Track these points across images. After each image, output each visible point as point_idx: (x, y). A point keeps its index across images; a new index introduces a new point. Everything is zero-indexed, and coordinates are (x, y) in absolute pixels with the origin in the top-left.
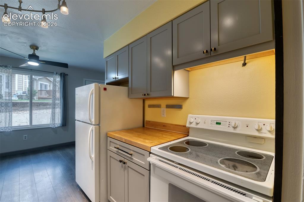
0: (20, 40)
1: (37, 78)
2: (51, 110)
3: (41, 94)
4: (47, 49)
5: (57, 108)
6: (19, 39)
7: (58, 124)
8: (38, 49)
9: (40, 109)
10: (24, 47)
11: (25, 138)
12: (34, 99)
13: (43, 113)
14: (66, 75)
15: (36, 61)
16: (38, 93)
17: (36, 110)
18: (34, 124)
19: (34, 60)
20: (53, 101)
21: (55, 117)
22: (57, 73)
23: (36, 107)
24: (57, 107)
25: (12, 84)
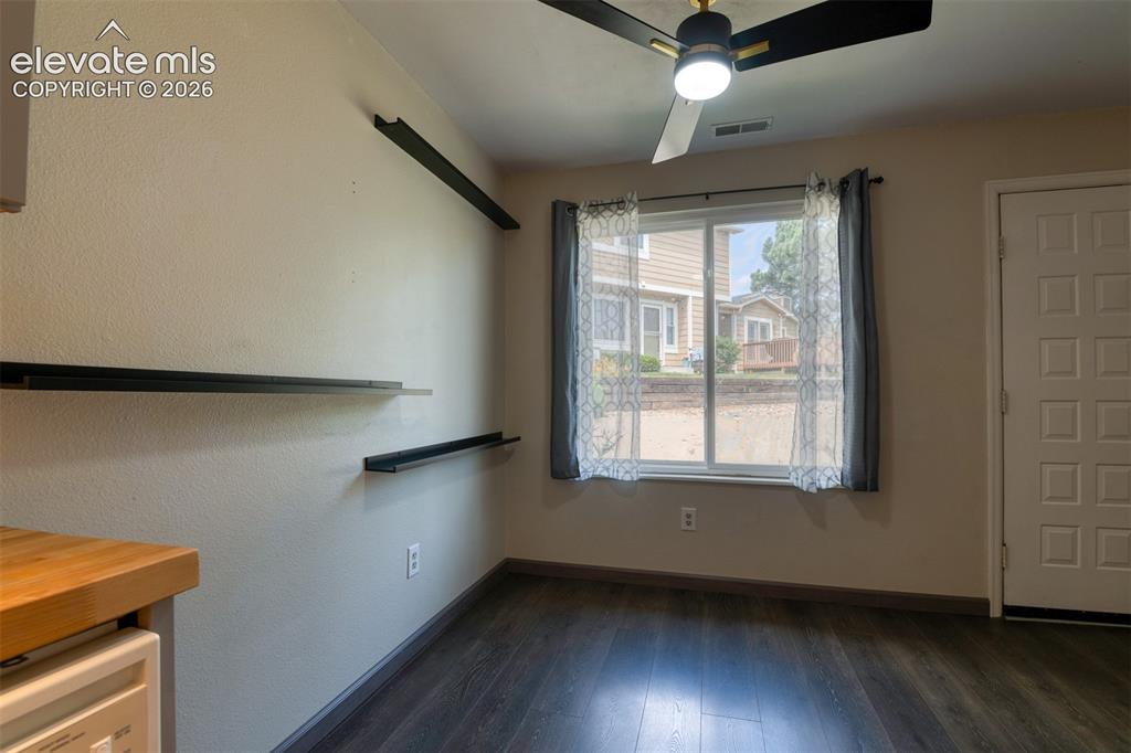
2: (794, 408)
3: (751, 356)
7: (829, 473)
9: (750, 404)
11: (689, 524)
12: (733, 369)
13: (758, 414)
14: (870, 182)
16: (742, 353)
17: (738, 404)
18: (720, 456)
21: (813, 432)
22: (821, 184)
23: (739, 395)
25: (680, 330)
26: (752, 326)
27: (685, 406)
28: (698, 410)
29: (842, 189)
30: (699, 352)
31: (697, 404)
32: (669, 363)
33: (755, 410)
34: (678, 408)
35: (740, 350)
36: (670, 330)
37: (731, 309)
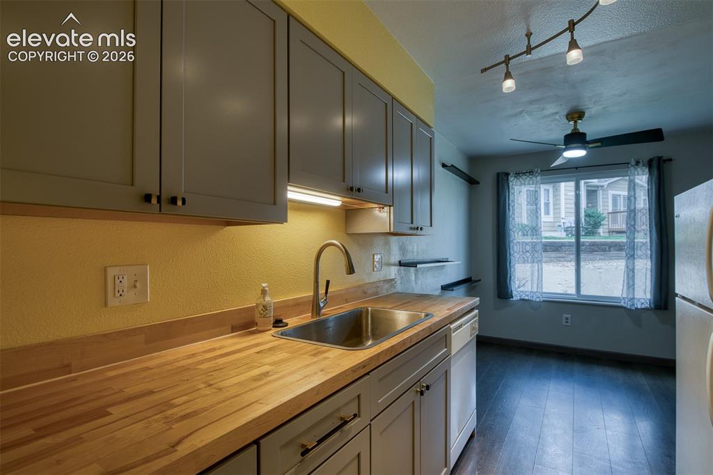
0: (546, 112)
1: (605, 182)
2: (624, 263)
3: (615, 221)
4: (604, 108)
5: (640, 257)
6: (543, 109)
7: (643, 301)
8: (584, 115)
9: (611, 259)
10: (556, 122)
11: (567, 322)
12: (599, 233)
13: (616, 268)
14: (665, 161)
15: (579, 145)
16: (607, 219)
17: (602, 259)
18: (583, 292)
19: (575, 145)
20: (628, 238)
22: (637, 163)
23: (602, 253)
24: (639, 252)
25: (554, 205)
26: (615, 198)
27: (560, 261)
28: (569, 264)
29: (650, 164)
30: (570, 221)
31: (569, 259)
32: (548, 229)
33: (615, 264)
34: (554, 262)
35: (605, 218)
36: (547, 205)
37: (598, 187)
